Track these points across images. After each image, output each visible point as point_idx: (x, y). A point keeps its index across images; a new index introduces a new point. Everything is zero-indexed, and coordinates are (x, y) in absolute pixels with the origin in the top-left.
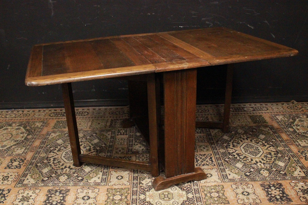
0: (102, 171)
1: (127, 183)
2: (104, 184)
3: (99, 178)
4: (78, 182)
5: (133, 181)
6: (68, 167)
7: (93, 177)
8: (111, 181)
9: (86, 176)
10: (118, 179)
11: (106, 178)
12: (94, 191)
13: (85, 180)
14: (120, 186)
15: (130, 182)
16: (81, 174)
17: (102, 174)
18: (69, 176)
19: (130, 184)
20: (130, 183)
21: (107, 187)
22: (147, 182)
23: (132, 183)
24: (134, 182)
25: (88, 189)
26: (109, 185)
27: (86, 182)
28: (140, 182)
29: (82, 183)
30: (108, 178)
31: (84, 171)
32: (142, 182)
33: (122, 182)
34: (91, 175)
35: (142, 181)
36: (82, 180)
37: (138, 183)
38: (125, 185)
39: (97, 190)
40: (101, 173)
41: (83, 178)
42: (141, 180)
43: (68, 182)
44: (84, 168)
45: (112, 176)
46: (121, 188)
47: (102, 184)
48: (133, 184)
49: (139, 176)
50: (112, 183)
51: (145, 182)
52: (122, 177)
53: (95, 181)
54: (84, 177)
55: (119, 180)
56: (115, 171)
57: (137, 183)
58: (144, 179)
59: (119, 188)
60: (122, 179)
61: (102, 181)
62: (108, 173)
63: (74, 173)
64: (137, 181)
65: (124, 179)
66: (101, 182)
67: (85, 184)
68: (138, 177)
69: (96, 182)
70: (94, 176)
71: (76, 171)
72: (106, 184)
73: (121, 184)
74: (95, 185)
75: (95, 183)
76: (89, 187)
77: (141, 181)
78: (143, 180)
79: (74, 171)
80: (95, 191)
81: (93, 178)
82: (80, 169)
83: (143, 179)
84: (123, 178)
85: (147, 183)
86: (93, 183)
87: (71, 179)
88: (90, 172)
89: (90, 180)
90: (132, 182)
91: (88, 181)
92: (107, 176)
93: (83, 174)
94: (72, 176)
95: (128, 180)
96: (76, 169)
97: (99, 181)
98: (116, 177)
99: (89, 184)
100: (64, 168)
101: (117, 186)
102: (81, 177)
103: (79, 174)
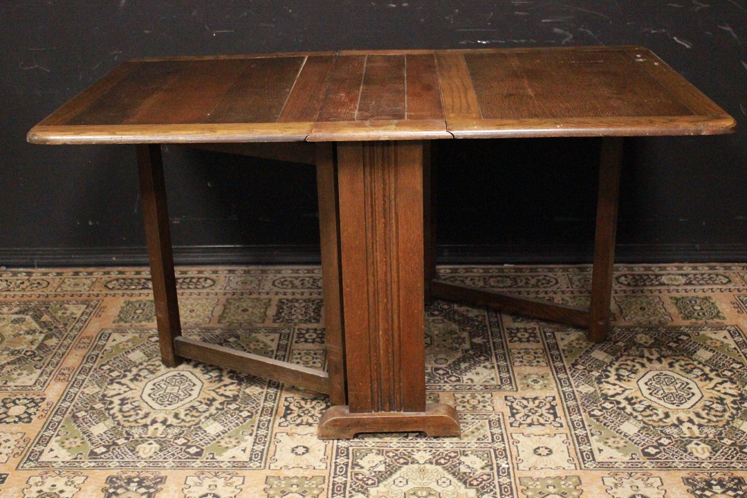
0: (254, 434)
1: (320, 463)
2: (258, 465)
3: (244, 450)
4: (188, 458)
5: (336, 459)
6: (161, 422)
7: (227, 448)
8: (276, 457)
9: (209, 445)
10: (296, 453)
11: (263, 449)
12: (230, 481)
13: (206, 454)
14: (301, 470)
15: (328, 461)
16: (197, 439)
17: (253, 441)
18: (164, 445)
19: (326, 467)
20: (329, 464)
21: (267, 472)
22: (373, 461)
23: (333, 465)
24: (338, 460)
25: (216, 476)
26: (272, 467)
27: (209, 460)
28: (354, 463)
29: (198, 461)
30: (268, 451)
31: (205, 432)
32: (361, 462)
33: (305, 462)
34: (223, 443)
35: (361, 459)
36: (199, 454)
37: (350, 464)
38: (314, 469)
39: (238, 480)
40: (251, 439)
41: (202, 450)
42: (356, 456)
43: (161, 460)
44: (205, 424)
45: (279, 445)
46: (302, 475)
47: (251, 465)
48: (336, 466)
49: (351, 446)
50: (280, 464)
51: (369, 462)
52: (307, 450)
53: (234, 457)
54: (203, 448)
55: (298, 456)
56: (287, 434)
57: (347, 465)
58: (367, 455)
59: (298, 475)
60: (307, 454)
61: (253, 458)
62: (268, 437)
63: (177, 437)
64: (348, 458)
65: (312, 454)
66: (251, 459)
67: (206, 465)
68: (351, 449)
70: (230, 446)
71: (183, 431)
72: (263, 465)
73: (304, 467)
74: (234, 467)
75: (234, 462)
76: (217, 471)
77: (359, 460)
78: (364, 456)
79: (177, 431)
80: (233, 482)
81: (229, 450)
82: (192, 428)
83: (363, 454)
84: (310, 451)
85: (374, 465)
86: (229, 462)
87: (169, 452)
89: (220, 455)
90: (334, 461)
91: (215, 457)
92: (267, 445)
93: (201, 440)
94: (172, 445)
95: (322, 456)
96: (181, 427)
97: (245, 457)
98: (290, 449)
99: (216, 464)
100: (149, 423)
101: (292, 471)
102: (198, 447)
103: (190, 439)
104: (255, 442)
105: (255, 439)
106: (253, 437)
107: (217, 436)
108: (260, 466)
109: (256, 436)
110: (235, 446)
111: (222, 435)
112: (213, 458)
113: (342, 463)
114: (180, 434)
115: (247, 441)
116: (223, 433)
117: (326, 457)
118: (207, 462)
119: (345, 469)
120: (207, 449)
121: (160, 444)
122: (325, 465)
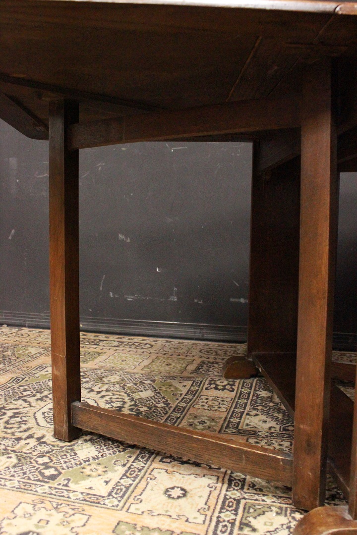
0: (128, 465)
1: (198, 515)
2: (116, 502)
3: (107, 482)
4: (39, 480)
5: (220, 512)
6: (37, 439)
7: (89, 476)
8: (142, 497)
9: (71, 469)
10: (169, 496)
11: (131, 485)
12: (69, 519)
13: (61, 480)
14: (168, 520)
15: (209, 513)
16: (62, 461)
17: (123, 472)
18: (23, 461)
19: (204, 521)
20: (208, 518)
21: (122, 515)
22: (272, 524)
23: (214, 520)
24: (222, 515)
25: (56, 508)
26: (132, 509)
27: (60, 487)
28: (244, 521)
29: (47, 485)
30: (135, 488)
31: (75, 454)
32: (254, 522)
33: (177, 510)
34: (87, 471)
35: (255, 518)
36: (53, 477)
37: (237, 523)
38: (187, 521)
39: (80, 519)
40: (121, 470)
41: (60, 473)
42: (248, 512)
43: (7, 477)
44: (80, 447)
45: (152, 483)
46: (167, 528)
47: (107, 502)
48: (218, 522)
49: (244, 498)
50: (143, 507)
51: (265, 524)
52: (185, 493)
53: (90, 488)
54: (63, 471)
55: (171, 500)
56: (166, 471)
57: (233, 524)
58: (264, 513)
59: (162, 527)
60: (184, 499)
61: (113, 494)
62: (143, 472)
63: (42, 455)
64: (236, 514)
65: (190, 500)
66: (110, 494)
67: (53, 492)
68: (243, 502)
69: (91, 492)
70: (94, 474)
71: (53, 450)
72: (121, 504)
73: (174, 516)
74: (85, 500)
75: (88, 494)
76: (60, 502)
77: (251, 519)
78: (259, 515)
79: (46, 449)
80: (73, 521)
81: (90, 479)
82: (64, 449)
83: (258, 512)
84: (188, 495)
85: (272, 529)
86: (82, 493)
87: (22, 469)
88: (89, 461)
89: (76, 483)
90: (216, 514)
91: (70, 484)
92: (137, 480)
93: (65, 462)
94: (31, 462)
95: (202, 504)
96: (54, 446)
97: (103, 490)
98: (164, 489)
99: (65, 493)
100: (24, 437)
101: (156, 519)
102: (56, 469)
103: (54, 459)
104: (124, 475)
105: (127, 472)
106: (126, 468)
107: (85, 461)
108: (117, 506)
109: (129, 468)
110: (99, 475)
111: (92, 461)
112: (66, 485)
113: (227, 519)
114: (47, 453)
115: (116, 471)
116: (94, 459)
117: (206, 507)
118: (56, 488)
119: (229, 529)
120: (66, 473)
121: (19, 460)
122: (203, 517)
